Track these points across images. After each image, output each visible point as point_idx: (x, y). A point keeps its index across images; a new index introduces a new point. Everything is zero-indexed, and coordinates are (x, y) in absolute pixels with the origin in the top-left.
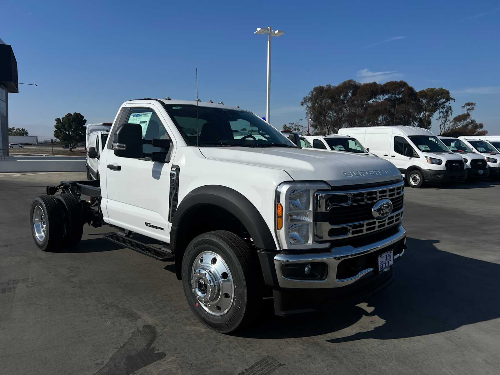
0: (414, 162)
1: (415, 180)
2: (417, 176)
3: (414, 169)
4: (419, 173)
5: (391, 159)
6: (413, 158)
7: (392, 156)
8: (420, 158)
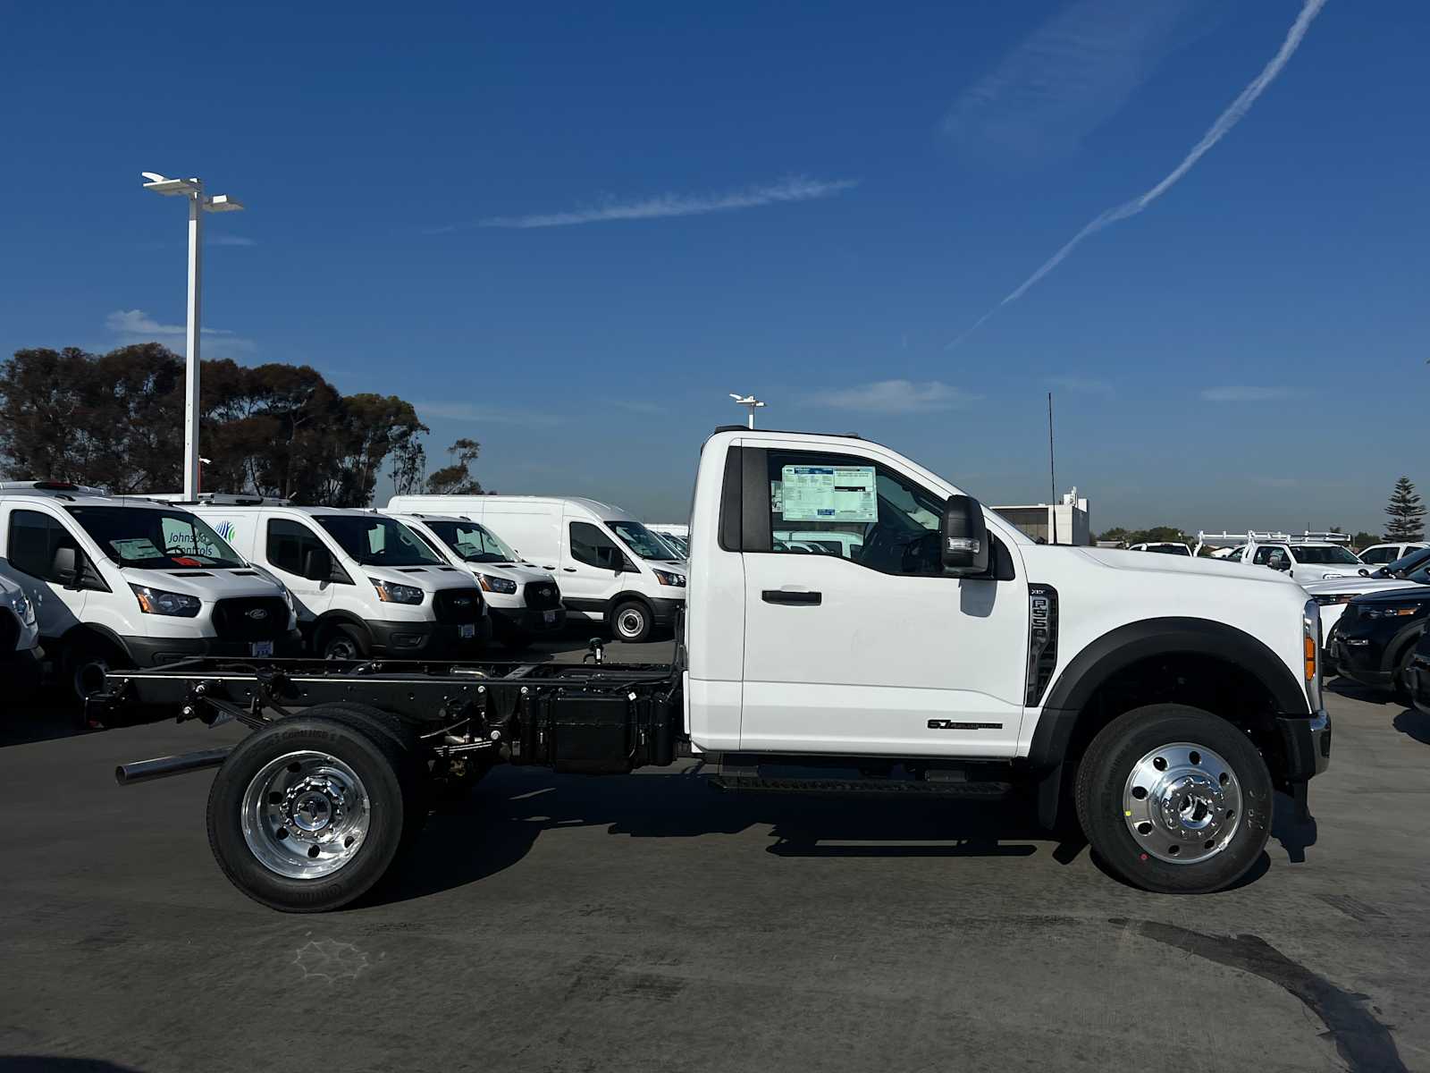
0: (627, 582)
1: (631, 624)
2: (635, 615)
3: (628, 599)
4: (640, 607)
5: (565, 575)
6: (623, 573)
7: (565, 569)
8: (639, 572)
